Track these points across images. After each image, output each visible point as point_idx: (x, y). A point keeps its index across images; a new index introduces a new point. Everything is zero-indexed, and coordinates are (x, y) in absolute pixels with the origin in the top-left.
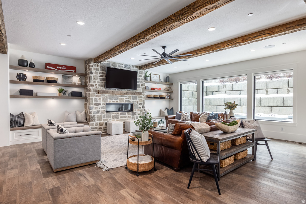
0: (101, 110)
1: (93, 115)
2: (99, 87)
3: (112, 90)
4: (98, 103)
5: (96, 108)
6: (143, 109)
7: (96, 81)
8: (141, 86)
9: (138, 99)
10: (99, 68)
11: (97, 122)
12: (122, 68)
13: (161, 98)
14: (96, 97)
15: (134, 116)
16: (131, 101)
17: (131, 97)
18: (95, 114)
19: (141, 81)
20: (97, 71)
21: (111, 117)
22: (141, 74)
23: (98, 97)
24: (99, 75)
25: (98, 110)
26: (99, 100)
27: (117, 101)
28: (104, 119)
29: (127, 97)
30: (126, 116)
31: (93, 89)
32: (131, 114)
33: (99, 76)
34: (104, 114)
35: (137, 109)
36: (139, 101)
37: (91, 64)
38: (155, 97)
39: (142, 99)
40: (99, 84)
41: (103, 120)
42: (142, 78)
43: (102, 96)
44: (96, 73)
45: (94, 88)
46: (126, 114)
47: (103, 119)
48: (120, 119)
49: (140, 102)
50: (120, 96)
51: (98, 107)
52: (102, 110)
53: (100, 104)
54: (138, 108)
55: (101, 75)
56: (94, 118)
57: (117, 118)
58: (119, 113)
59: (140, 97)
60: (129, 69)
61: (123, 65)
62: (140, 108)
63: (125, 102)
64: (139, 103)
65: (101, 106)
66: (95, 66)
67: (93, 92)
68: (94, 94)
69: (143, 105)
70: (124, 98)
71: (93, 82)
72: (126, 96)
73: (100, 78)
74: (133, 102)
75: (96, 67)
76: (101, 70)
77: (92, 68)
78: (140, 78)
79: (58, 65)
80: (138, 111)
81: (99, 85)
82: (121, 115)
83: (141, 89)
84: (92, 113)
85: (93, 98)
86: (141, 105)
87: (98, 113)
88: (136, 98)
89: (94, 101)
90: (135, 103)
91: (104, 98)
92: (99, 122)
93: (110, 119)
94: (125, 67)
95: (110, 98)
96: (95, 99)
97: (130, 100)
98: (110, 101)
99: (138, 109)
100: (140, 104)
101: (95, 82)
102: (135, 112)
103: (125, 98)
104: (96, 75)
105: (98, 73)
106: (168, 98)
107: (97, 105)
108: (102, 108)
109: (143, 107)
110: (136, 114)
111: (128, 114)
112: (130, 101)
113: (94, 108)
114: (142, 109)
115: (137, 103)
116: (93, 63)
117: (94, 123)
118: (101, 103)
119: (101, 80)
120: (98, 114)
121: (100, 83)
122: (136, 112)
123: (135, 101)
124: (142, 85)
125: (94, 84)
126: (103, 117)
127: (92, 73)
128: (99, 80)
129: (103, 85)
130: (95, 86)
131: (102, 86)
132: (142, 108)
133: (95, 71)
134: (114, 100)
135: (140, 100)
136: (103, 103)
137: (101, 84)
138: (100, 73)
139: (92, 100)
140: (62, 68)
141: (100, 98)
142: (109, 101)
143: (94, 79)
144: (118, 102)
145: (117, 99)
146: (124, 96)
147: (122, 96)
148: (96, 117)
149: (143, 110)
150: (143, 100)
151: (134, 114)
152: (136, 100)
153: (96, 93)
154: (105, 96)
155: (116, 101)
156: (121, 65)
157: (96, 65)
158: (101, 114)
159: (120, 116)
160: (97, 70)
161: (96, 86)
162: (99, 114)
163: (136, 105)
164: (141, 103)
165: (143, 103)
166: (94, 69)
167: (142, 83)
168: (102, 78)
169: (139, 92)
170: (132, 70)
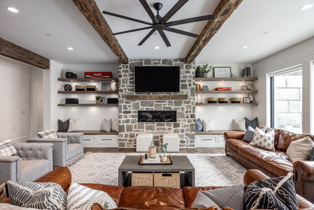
0: (131, 119)
1: (122, 125)
2: (129, 92)
3: (145, 94)
4: (128, 110)
5: (125, 117)
6: (193, 119)
7: (126, 85)
8: (188, 87)
9: (184, 105)
10: (129, 69)
11: (127, 133)
12: (158, 65)
13: (234, 102)
14: (125, 104)
15: (177, 128)
16: (173, 108)
17: (172, 102)
18: (124, 124)
19: (189, 79)
20: (126, 73)
21: (144, 128)
22: (189, 68)
23: (128, 104)
24: (128, 77)
25: (128, 118)
26: (129, 107)
27: (152, 107)
28: (136, 129)
29: (167, 103)
30: (165, 128)
31: (122, 95)
32: (173, 126)
33: (129, 79)
34: (135, 124)
35: (181, 119)
36: (185, 107)
37: (120, 67)
38: (221, 102)
39: (191, 104)
40: (129, 88)
41: (134, 131)
42: (191, 74)
43: (132, 102)
44: (125, 76)
45: (122, 93)
46: (164, 125)
47: (133, 129)
48: (156, 131)
49: (187, 108)
50: (156, 102)
51: (128, 115)
52: (133, 119)
53: (130, 112)
54: (184, 117)
55: (132, 77)
56: (123, 128)
57: (153, 130)
58: (154, 124)
59: (188, 102)
60: (169, 64)
61: (159, 60)
62: (187, 117)
63: (164, 109)
64: (185, 110)
65: (132, 114)
66: (124, 68)
67: (122, 97)
68: (123, 100)
69: (192, 113)
70: (161, 105)
71: (122, 87)
72: (165, 102)
73: (130, 82)
74: (176, 109)
75: (126, 69)
76: (131, 72)
77: (121, 71)
78: (186, 76)
79: (94, 73)
80: (183, 122)
81: (129, 90)
82: (157, 126)
83: (189, 90)
84: (121, 122)
85: (122, 104)
86: (189, 113)
87: (128, 122)
88: (180, 104)
89: (123, 108)
90: (179, 110)
91: (135, 104)
92: (129, 133)
93: (143, 131)
94: (163, 63)
95: (142, 104)
96: (124, 106)
97: (170, 106)
98: (143, 109)
99: (183, 119)
100: (187, 112)
101: (124, 86)
102: (178, 122)
103: (163, 103)
104: (125, 78)
105: (128, 75)
106: (248, 101)
107: (127, 113)
108: (132, 116)
109: (193, 116)
110: (180, 125)
111: (168, 125)
112: (170, 108)
113: (123, 117)
114: (191, 119)
115: (182, 110)
116: (122, 65)
117: (124, 134)
118: (132, 111)
119: (131, 83)
120: (128, 124)
121: (130, 86)
122: (180, 123)
123: (179, 108)
124: (190, 85)
125: (123, 88)
126: (134, 127)
127: (120, 76)
128: (128, 84)
129: (134, 89)
130: (124, 91)
131: (132, 90)
132: (191, 117)
133: (124, 73)
134: (147, 107)
135: (188, 106)
136: (134, 110)
137: (131, 88)
138: (130, 75)
139: (121, 107)
140: (98, 75)
141: (130, 104)
142: (141, 108)
143: (123, 82)
144: (153, 109)
145: (152, 106)
146: (161, 102)
147: (159, 102)
148: (125, 127)
149: (193, 121)
150: (192, 106)
151: (178, 125)
152: (181, 107)
153: (126, 100)
154: (136, 102)
155: (150, 108)
156: (157, 61)
157: (125, 66)
158: (132, 124)
159: (156, 128)
160: (126, 71)
161: (126, 91)
162: (130, 124)
163: (181, 113)
164: (189, 110)
165: (192, 110)
166: (123, 71)
167: (191, 82)
168: (132, 80)
169: (183, 96)
170: (174, 66)
